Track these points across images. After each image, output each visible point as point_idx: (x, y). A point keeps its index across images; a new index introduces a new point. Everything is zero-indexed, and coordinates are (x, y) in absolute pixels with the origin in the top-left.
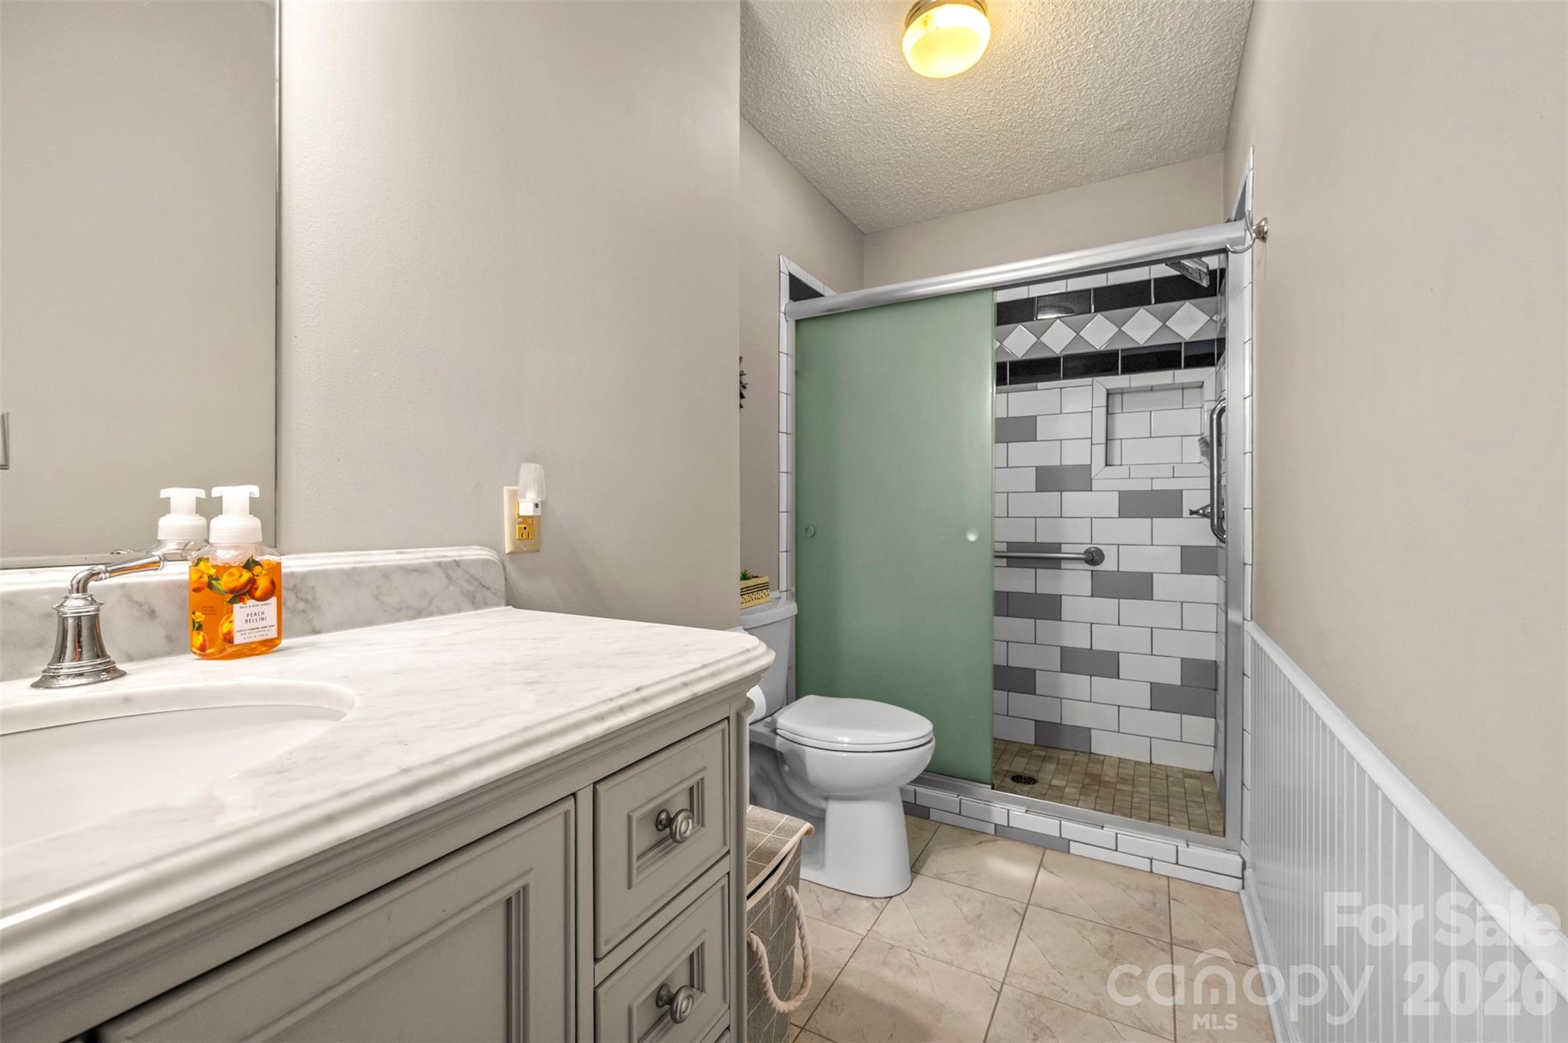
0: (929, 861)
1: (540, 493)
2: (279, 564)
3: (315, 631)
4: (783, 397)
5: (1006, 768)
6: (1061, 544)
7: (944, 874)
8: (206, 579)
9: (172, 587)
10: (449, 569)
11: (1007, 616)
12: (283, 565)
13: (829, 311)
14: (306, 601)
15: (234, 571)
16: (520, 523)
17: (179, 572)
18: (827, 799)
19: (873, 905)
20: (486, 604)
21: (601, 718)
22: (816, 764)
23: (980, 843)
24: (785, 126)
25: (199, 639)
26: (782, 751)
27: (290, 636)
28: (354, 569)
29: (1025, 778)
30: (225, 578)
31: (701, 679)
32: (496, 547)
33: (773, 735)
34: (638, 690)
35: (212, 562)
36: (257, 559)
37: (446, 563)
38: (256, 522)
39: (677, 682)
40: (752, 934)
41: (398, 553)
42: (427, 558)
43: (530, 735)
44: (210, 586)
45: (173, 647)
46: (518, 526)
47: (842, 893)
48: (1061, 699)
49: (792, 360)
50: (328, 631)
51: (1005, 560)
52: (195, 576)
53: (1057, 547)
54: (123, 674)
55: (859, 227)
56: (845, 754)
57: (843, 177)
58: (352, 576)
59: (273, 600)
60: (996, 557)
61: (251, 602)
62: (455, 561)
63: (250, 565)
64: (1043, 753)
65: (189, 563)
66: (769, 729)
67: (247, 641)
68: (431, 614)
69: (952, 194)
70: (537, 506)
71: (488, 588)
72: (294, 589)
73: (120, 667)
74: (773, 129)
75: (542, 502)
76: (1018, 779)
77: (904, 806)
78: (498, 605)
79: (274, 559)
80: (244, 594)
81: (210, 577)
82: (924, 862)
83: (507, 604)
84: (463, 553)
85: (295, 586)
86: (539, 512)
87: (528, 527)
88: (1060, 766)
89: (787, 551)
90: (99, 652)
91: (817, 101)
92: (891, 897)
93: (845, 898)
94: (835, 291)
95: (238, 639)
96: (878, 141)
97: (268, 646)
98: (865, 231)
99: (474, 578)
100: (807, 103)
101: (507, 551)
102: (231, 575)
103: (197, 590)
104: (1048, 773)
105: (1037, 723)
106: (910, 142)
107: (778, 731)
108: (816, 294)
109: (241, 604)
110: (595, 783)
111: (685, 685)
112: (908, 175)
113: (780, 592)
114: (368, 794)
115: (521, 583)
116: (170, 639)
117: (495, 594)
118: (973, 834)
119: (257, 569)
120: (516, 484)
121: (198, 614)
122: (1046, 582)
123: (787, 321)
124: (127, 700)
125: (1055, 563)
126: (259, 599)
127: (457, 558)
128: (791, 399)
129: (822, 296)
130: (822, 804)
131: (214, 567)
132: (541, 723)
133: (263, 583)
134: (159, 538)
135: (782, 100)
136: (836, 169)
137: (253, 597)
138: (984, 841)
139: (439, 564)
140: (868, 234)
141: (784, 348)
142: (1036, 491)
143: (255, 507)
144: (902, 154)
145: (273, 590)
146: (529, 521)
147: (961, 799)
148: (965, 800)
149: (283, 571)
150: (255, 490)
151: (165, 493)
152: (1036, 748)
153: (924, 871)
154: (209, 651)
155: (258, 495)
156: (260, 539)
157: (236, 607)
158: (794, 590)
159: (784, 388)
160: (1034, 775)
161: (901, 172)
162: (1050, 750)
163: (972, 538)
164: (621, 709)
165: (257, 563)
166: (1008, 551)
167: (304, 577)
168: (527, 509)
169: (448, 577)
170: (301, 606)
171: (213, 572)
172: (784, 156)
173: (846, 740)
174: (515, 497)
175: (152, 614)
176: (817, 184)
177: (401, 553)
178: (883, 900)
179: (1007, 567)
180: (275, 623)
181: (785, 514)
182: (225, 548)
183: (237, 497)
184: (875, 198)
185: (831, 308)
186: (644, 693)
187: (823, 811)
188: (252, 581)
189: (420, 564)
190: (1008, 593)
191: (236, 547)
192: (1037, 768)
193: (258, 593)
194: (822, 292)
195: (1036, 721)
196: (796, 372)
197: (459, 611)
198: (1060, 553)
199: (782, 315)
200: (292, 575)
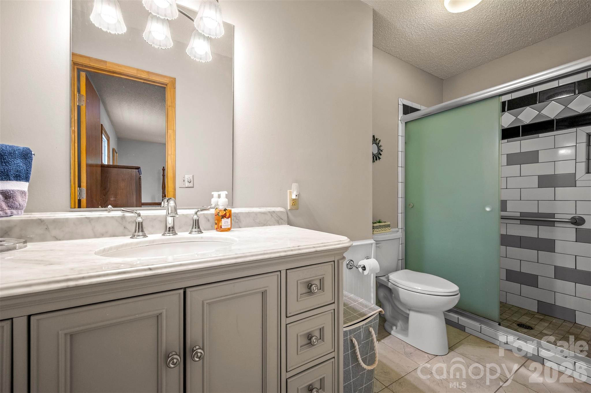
0: (459, 347)
1: (297, 192)
2: (231, 210)
3: (240, 227)
4: (400, 153)
5: (515, 319)
6: (554, 214)
7: (466, 354)
8: (217, 213)
9: (212, 214)
10: (272, 213)
11: (520, 248)
12: (232, 210)
13: (424, 115)
14: (238, 220)
15: (222, 211)
16: (292, 201)
17: (213, 211)
18: (409, 310)
19: (428, 356)
20: (282, 224)
21: (285, 251)
22: (403, 295)
23: (490, 347)
24: (399, 48)
25: (216, 226)
26: (391, 288)
27: (233, 228)
28: (249, 212)
29: (526, 326)
30: (220, 213)
31: (320, 247)
32: (286, 208)
33: (387, 281)
34: (298, 246)
35: (218, 209)
36: (227, 209)
37: (271, 212)
38: (227, 200)
39: (311, 246)
40: (353, 338)
41: (259, 208)
42: (266, 210)
43: (265, 252)
44: (218, 214)
45: (212, 229)
46: (291, 202)
47: (414, 348)
48: (555, 292)
49: (404, 138)
50: (243, 228)
51: (519, 220)
52: (216, 212)
53: (553, 215)
54: (203, 233)
55: (440, 77)
56: (418, 294)
57: (428, 60)
58: (248, 214)
59: (230, 219)
60: (502, 218)
61: (225, 219)
62: (273, 211)
63: (225, 210)
64: (542, 317)
65: (215, 209)
66: (387, 279)
67: (225, 228)
68: (267, 226)
69: (486, 54)
70: (296, 196)
71: (282, 219)
72: (235, 216)
73: (202, 231)
74: (394, 51)
75: (298, 195)
76: (521, 325)
77: (445, 320)
78: (285, 224)
79: (230, 209)
80: (224, 217)
81: (218, 212)
82: (457, 347)
83: (288, 225)
84: (276, 209)
85: (236, 216)
86: (297, 198)
87: (295, 202)
88: (551, 326)
89: (401, 213)
90: (199, 228)
91: (411, 36)
92: (437, 356)
93: (415, 350)
94: (427, 107)
95: (223, 227)
96: (442, 42)
97: (228, 230)
98: (443, 79)
99: (278, 216)
100: (407, 38)
101: (289, 209)
102: (222, 212)
103: (216, 215)
104: (542, 326)
105: (539, 302)
106: (458, 38)
107: (389, 280)
108: (416, 110)
109: (223, 219)
110: (286, 270)
111: (314, 247)
112: (460, 52)
113: (398, 229)
114: (228, 257)
115: (292, 218)
116: (212, 226)
117: (284, 221)
118: (487, 343)
119: (227, 211)
120: (291, 190)
121: (216, 221)
122: (545, 233)
123: (402, 123)
124: (202, 238)
125: (552, 224)
126: (227, 218)
127: (274, 211)
128: (403, 154)
129: (420, 110)
130: (408, 312)
131: (219, 210)
132: (269, 250)
133: (228, 215)
134: (212, 203)
135: (396, 40)
136: (424, 58)
137: (226, 218)
138: (492, 347)
139: (269, 212)
140: (445, 79)
141: (400, 133)
142: (538, 188)
143: (227, 196)
144: (455, 45)
145: (230, 216)
146: (295, 200)
147: (481, 326)
148: (484, 327)
149: (232, 212)
150: (226, 192)
151: (213, 193)
152: (538, 314)
153: (456, 350)
154: (218, 230)
155: (227, 194)
156: (227, 204)
157: (222, 219)
158: (404, 228)
159: (400, 149)
160: (533, 326)
161: (456, 52)
162: (546, 317)
163: (488, 209)
164: (292, 250)
165: (227, 210)
166: (520, 216)
167: (238, 214)
168: (294, 197)
169: (272, 216)
170: (237, 221)
171: (218, 211)
172: (400, 59)
173: (419, 288)
174: (291, 193)
175: (209, 220)
176: (417, 66)
177: (260, 208)
178: (433, 356)
179: (520, 224)
180: (230, 224)
181: (401, 198)
182: (221, 206)
183: (223, 194)
184: (445, 65)
185: (424, 114)
186: (300, 248)
187: (408, 315)
188: (225, 214)
189: (264, 212)
190: (520, 236)
191: (223, 206)
192: (535, 323)
193: (227, 217)
194: (420, 109)
195: (538, 301)
196: (405, 143)
197: (274, 225)
198: (554, 218)
199: (400, 121)
200: (235, 213)
